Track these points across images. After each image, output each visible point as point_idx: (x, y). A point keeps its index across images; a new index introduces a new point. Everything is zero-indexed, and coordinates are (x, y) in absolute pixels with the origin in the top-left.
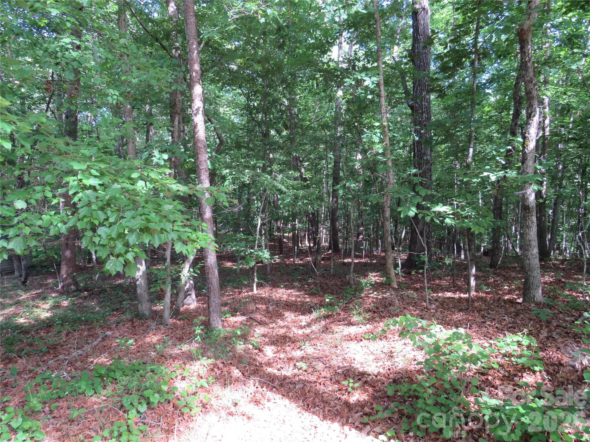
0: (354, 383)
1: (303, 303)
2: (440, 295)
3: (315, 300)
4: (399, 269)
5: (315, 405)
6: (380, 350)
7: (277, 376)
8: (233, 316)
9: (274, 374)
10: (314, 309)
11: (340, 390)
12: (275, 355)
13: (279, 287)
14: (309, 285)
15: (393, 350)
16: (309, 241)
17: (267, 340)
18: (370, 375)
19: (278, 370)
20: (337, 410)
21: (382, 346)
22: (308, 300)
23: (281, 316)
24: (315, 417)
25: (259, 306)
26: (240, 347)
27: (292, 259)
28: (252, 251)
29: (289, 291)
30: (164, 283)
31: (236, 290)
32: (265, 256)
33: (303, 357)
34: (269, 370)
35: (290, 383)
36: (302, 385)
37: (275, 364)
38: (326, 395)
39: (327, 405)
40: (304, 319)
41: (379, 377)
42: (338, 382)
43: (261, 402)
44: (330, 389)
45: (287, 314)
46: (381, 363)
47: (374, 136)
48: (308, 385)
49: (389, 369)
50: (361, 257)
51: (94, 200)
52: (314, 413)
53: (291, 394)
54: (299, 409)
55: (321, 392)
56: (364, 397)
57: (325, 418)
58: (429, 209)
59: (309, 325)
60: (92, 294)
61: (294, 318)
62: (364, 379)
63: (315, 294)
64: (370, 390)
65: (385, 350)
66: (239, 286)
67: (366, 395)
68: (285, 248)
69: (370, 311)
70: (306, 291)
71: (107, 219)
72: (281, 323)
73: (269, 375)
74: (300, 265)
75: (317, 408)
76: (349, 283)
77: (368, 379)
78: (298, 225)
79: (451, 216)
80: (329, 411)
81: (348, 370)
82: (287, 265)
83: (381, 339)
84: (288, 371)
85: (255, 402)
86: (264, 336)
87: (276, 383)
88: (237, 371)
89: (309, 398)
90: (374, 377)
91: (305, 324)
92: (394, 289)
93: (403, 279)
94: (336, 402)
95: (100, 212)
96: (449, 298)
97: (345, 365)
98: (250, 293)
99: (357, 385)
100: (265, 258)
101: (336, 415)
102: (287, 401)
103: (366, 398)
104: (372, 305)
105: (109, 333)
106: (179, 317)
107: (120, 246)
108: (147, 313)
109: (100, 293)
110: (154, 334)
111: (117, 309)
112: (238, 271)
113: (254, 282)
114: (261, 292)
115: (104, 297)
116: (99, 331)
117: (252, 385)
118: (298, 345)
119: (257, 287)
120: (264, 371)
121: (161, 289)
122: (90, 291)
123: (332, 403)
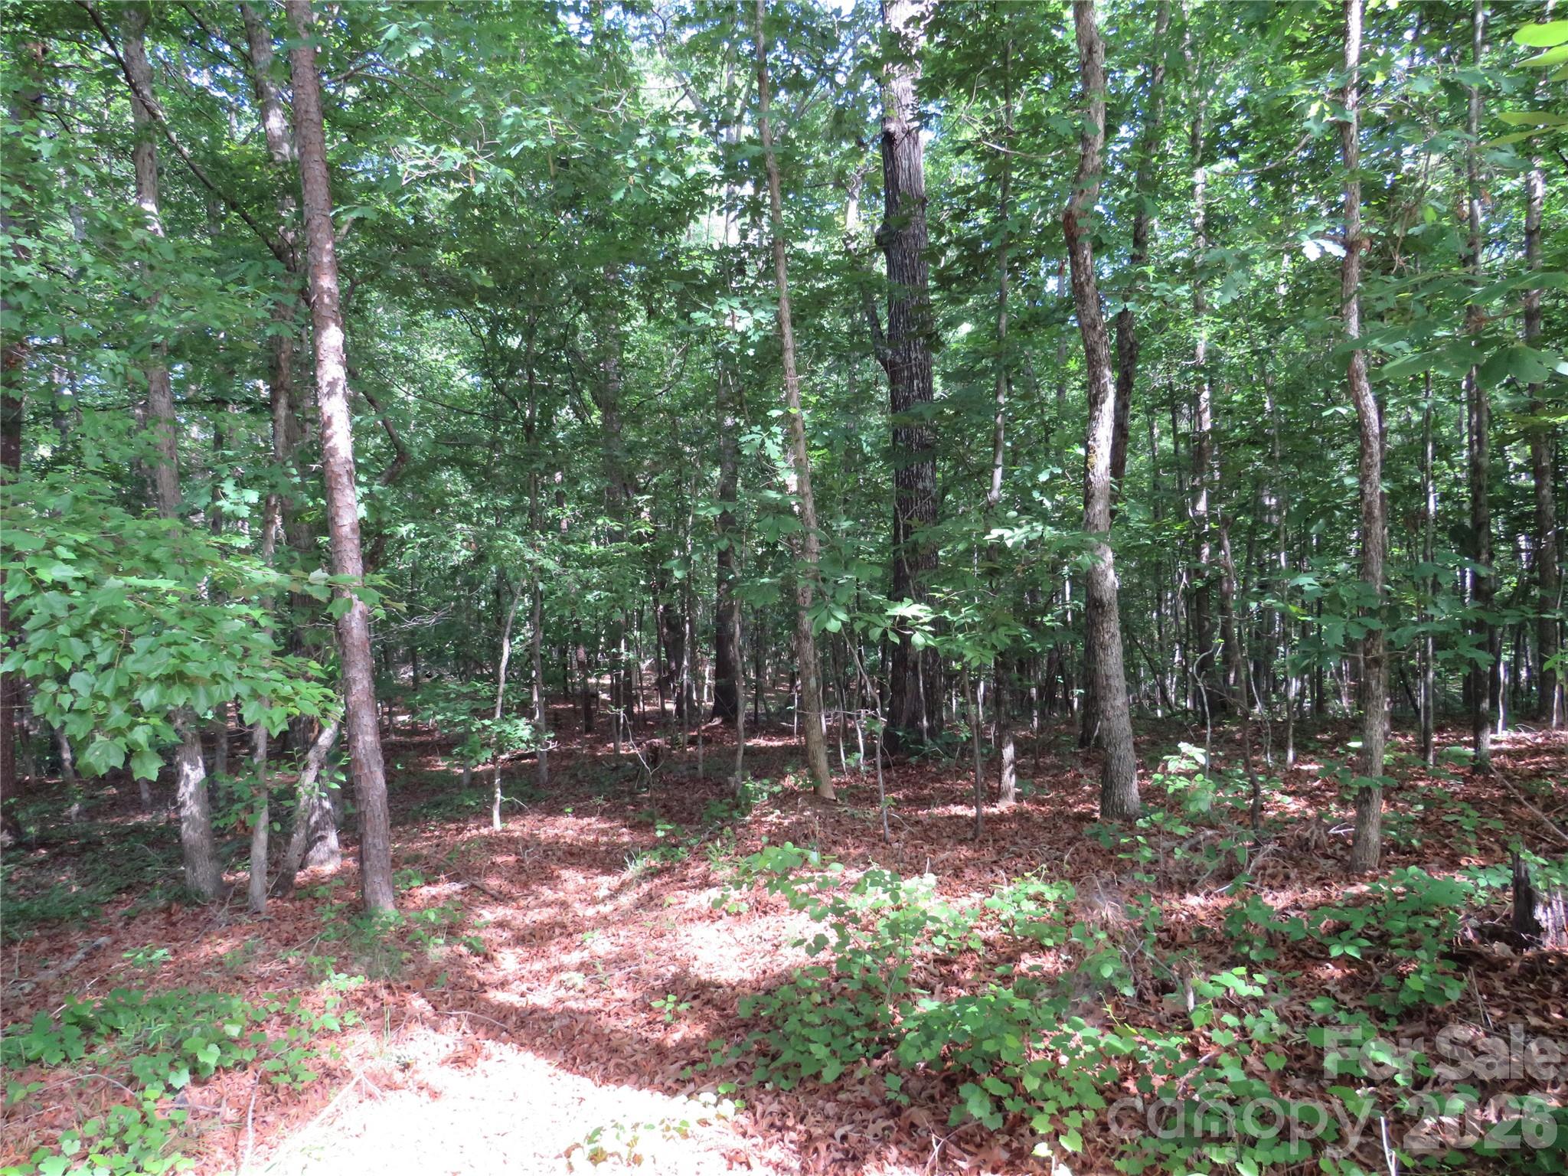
0: (678, 1003)
1: (612, 848)
3: (639, 838)
4: (859, 756)
5: (589, 1058)
7: (516, 1009)
8: (429, 884)
9: (511, 1005)
10: (632, 859)
11: (649, 1023)
12: (521, 966)
13: (561, 812)
14: (638, 804)
17: (507, 934)
18: (720, 986)
19: (523, 995)
20: (635, 1063)
21: (764, 926)
22: (627, 838)
23: (551, 879)
24: (585, 1082)
25: (499, 860)
26: (438, 951)
27: (611, 745)
28: (487, 722)
29: (586, 821)
30: (250, 809)
31: (453, 826)
32: (520, 733)
33: (583, 964)
34: (502, 996)
35: (543, 1019)
36: (567, 1022)
37: (517, 983)
38: (619, 1036)
39: (615, 1055)
40: (606, 883)
41: (738, 990)
42: (649, 1007)
44: (629, 1022)
45: (566, 874)
46: (749, 962)
47: (768, 443)
48: (582, 1019)
49: (764, 972)
51: (62, 613)
52: (585, 1074)
53: (539, 1041)
54: (552, 1070)
55: (607, 1032)
56: (700, 1030)
57: (605, 1080)
59: (614, 894)
60: (61, 854)
61: (583, 882)
62: (705, 996)
63: (643, 824)
64: (715, 1015)
66: (460, 815)
67: (702, 1026)
70: (626, 820)
71: (92, 656)
72: (547, 894)
73: (500, 1007)
74: (630, 757)
75: (594, 1064)
76: (733, 794)
77: (715, 995)
78: (626, 655)
79: (928, 628)
80: (618, 1065)
81: (675, 981)
82: (596, 759)
83: (765, 913)
84: (544, 998)
85: (455, 1062)
86: (501, 925)
87: (511, 1023)
88: (422, 1001)
89: (580, 1044)
90: (729, 990)
91: (606, 892)
92: (825, 802)
93: (871, 781)
94: (637, 1047)
95: (74, 641)
97: (673, 970)
98: (484, 831)
99: (685, 1006)
100: (520, 739)
101: (631, 1073)
102: (527, 1057)
103: (702, 1033)
104: (765, 839)
105: (103, 940)
106: (291, 895)
107: (118, 714)
108: (208, 889)
109: (83, 849)
110: (225, 936)
111: (129, 886)
112: (466, 780)
113: (493, 801)
114: (510, 826)
115: (95, 861)
116: (77, 938)
117: (453, 1029)
118: (578, 937)
119: (504, 815)
120: (487, 1001)
121: (243, 823)
122: (56, 845)
123: (628, 1050)
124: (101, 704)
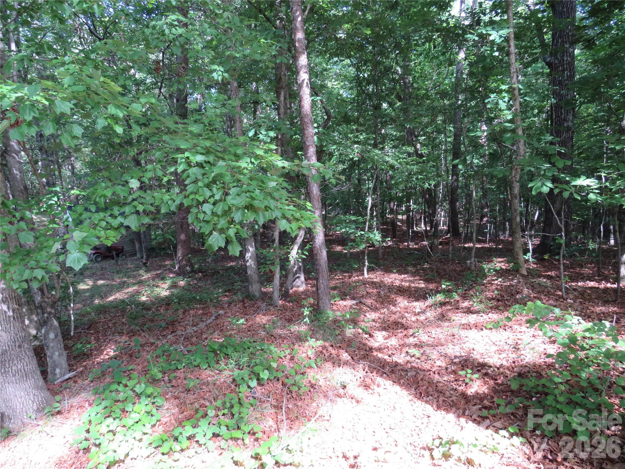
0: (472, 374)
1: (417, 289)
2: (579, 284)
3: (432, 286)
4: (529, 254)
5: (428, 394)
6: (503, 341)
7: (388, 363)
8: (342, 300)
9: (385, 360)
10: (430, 296)
11: (456, 380)
12: (386, 341)
13: (391, 272)
14: (424, 270)
15: (519, 342)
16: (425, 224)
17: (378, 325)
18: (491, 367)
19: (390, 356)
20: (453, 401)
21: (506, 337)
22: (423, 286)
23: (393, 302)
24: (428, 407)
25: (370, 291)
26: (350, 331)
27: (406, 244)
28: (362, 233)
29: (403, 276)
30: (273, 264)
31: (346, 274)
32: (376, 238)
33: (416, 345)
34: (380, 355)
35: (402, 370)
36: (414, 373)
37: (386, 350)
38: (441, 384)
39: (441, 395)
40: (418, 305)
41: (501, 370)
42: (454, 372)
43: (371, 387)
44: (445, 379)
45: (400, 300)
46: (504, 355)
47: (500, 102)
48: (420, 372)
49: (514, 362)
50: (485, 242)
51: (200, 177)
52: (427, 402)
53: (402, 381)
54: (411, 397)
55: (435, 382)
56: (484, 389)
57: (439, 408)
58: (568, 183)
59: (423, 312)
60: (207, 275)
61: (407, 304)
62: (484, 371)
63: (431, 280)
64: (492, 382)
65: (510, 342)
66: (349, 270)
67: (486, 387)
68: (398, 231)
69: (493, 299)
70: (421, 276)
71: (213, 196)
72: (392, 308)
73: (380, 361)
74: (415, 249)
75: (430, 397)
76: (469, 269)
77: (489, 371)
78: (413, 206)
79: (597, 191)
80: (444, 401)
81: (466, 361)
82: (400, 249)
83: (505, 330)
84: (400, 359)
85: (365, 386)
86: (375, 321)
87: (387, 369)
88: (346, 354)
89: (423, 386)
90: (496, 369)
91: (419, 310)
92: (523, 276)
93: (535, 266)
94: (452, 392)
95: (205, 189)
96: (591, 288)
97: (463, 354)
98: (361, 278)
99: (476, 376)
100: (376, 240)
101: (451, 406)
102: (397, 388)
103: (486, 391)
104: (496, 292)
105: (221, 312)
106: (288, 300)
107: (222, 223)
108: (257, 294)
109: (213, 274)
110: (264, 315)
111: (229, 290)
112: (348, 255)
113: (364, 265)
114: (372, 276)
115: (217, 279)
116: (212, 310)
117: (361, 370)
118: (411, 331)
119: (368, 271)
120: (374, 357)
121: (270, 270)
122: (204, 272)
123: (447, 393)
124: (216, 218)
